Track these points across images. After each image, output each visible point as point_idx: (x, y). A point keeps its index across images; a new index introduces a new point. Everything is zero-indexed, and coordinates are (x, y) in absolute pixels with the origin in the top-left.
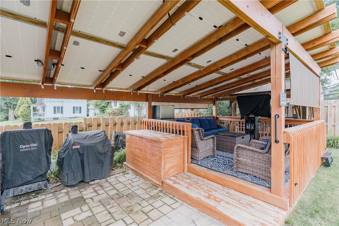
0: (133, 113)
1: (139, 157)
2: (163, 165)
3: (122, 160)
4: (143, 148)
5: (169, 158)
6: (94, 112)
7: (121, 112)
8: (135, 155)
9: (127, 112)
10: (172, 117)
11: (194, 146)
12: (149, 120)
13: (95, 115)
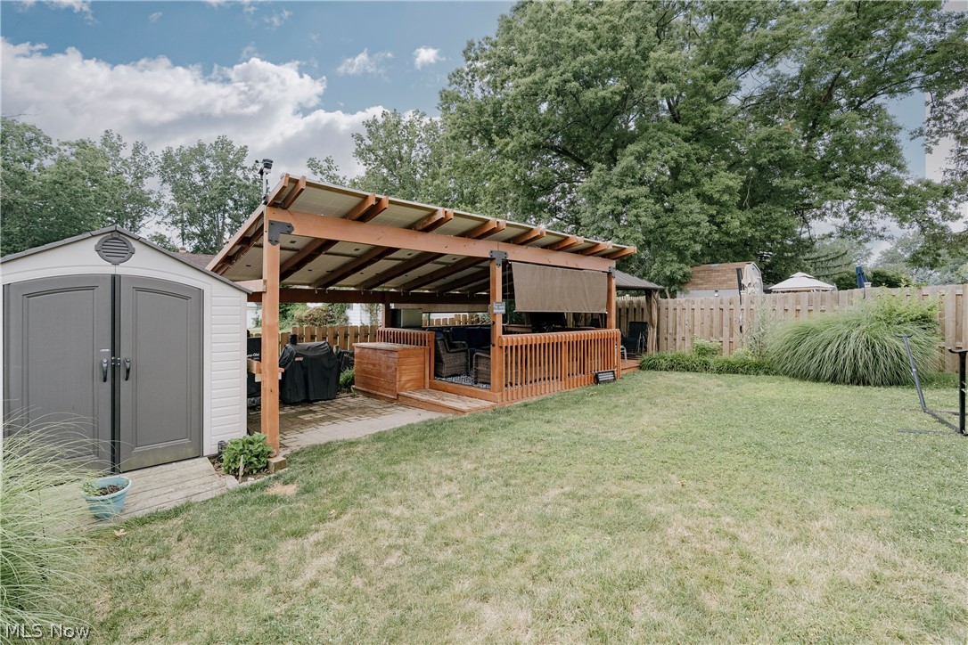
0: (359, 319)
1: (372, 374)
2: (398, 377)
3: (349, 384)
4: (377, 362)
5: (405, 370)
6: (255, 317)
7: (330, 315)
8: (367, 373)
9: (343, 317)
10: (419, 324)
11: (438, 360)
12: (387, 329)
13: (257, 324)
